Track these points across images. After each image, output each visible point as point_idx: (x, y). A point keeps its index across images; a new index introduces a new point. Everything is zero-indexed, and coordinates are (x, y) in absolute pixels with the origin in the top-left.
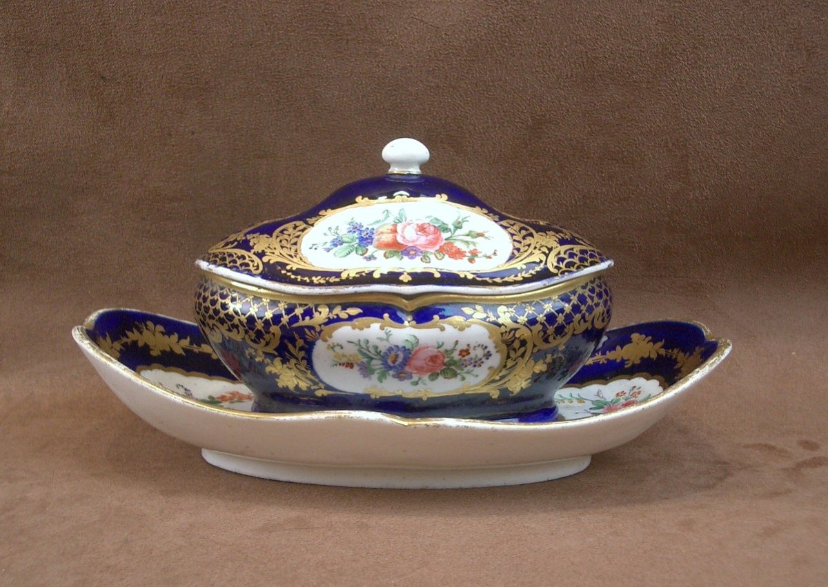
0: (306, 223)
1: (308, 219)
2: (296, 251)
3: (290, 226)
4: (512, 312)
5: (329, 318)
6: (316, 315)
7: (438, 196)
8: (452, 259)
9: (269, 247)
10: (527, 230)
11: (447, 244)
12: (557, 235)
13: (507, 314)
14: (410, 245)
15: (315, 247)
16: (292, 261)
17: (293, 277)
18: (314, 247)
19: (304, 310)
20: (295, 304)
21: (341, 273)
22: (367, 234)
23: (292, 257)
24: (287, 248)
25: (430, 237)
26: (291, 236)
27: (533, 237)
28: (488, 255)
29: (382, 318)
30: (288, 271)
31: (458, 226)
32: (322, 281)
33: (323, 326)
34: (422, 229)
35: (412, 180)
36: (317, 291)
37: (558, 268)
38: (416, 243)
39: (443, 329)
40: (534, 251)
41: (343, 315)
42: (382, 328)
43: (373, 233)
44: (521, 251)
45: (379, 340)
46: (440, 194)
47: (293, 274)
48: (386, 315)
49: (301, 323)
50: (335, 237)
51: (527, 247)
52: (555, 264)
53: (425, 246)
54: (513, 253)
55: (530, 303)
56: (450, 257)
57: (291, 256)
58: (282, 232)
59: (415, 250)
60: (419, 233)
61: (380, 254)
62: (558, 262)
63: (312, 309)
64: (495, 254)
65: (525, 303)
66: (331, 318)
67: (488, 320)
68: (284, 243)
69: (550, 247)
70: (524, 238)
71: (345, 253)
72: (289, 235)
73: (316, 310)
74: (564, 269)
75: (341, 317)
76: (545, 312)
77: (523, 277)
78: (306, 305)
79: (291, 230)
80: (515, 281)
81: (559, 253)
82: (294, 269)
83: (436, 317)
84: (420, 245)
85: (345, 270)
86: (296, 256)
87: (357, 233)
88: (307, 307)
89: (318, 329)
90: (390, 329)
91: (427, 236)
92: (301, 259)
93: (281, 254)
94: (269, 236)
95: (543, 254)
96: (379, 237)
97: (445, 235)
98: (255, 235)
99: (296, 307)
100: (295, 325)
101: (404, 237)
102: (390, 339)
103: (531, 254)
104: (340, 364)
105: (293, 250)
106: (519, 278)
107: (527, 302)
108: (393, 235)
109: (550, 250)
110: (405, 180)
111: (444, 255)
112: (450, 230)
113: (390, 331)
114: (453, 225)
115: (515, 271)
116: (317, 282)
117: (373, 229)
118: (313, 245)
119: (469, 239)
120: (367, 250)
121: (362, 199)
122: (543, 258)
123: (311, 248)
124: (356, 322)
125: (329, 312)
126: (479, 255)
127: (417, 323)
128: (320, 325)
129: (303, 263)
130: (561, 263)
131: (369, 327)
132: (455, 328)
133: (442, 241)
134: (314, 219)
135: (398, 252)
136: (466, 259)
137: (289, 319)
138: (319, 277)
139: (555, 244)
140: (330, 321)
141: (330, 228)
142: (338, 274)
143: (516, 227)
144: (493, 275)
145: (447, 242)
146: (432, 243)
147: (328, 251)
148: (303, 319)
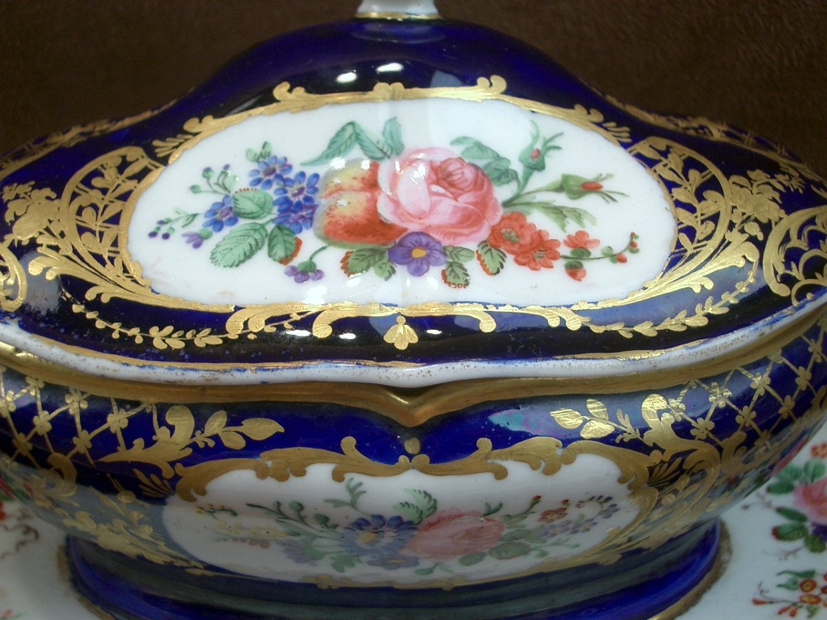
0: (151, 152)
1: (156, 143)
2: (115, 244)
3: (109, 160)
4: (677, 409)
5: (194, 446)
6: (161, 433)
7: (482, 81)
8: (525, 270)
9: (48, 230)
10: (701, 168)
11: (509, 218)
12: (773, 182)
13: (666, 416)
14: (413, 227)
15: (164, 229)
16: (101, 275)
17: (100, 324)
18: (161, 232)
19: (130, 419)
20: (108, 400)
21: (227, 316)
22: (301, 190)
23: (103, 263)
24: (93, 232)
25: (466, 199)
26: (109, 196)
27: (719, 190)
28: (617, 250)
29: (338, 449)
30: (91, 306)
31: (536, 163)
32: (177, 344)
33: (179, 466)
34: (441, 176)
35: (415, 37)
36: (162, 371)
37: (788, 280)
38: (427, 222)
39: (501, 474)
40: (730, 236)
41: (233, 440)
42: (338, 476)
43: (316, 190)
44: (699, 236)
45: (330, 505)
46: (488, 78)
47: (102, 317)
48: (349, 442)
49: (123, 454)
50: (219, 199)
51: (711, 225)
52: (781, 270)
53: (451, 230)
54: (679, 245)
55: (719, 378)
56: (517, 261)
57: (99, 258)
58: (87, 182)
59: (426, 246)
60: (435, 188)
61: (331, 259)
62: (787, 266)
63: (151, 415)
64: (633, 247)
65: (707, 380)
66: (201, 445)
67: (618, 440)
68: (88, 217)
69: (764, 221)
70: (700, 196)
71: (238, 252)
72: (104, 191)
73: (162, 423)
74: (804, 282)
75: (226, 444)
76: (755, 398)
77: (709, 316)
78: (135, 404)
79: (111, 175)
80: (690, 329)
81: (787, 238)
82: (105, 299)
83: (484, 443)
84: (439, 228)
85: (237, 309)
86: (112, 260)
87: (275, 186)
88: (138, 410)
89: (168, 472)
90: (358, 478)
91: (456, 199)
92: (125, 270)
93: (75, 252)
94: (54, 195)
95: (750, 244)
96: (330, 201)
97: (503, 193)
98: (23, 189)
99: (109, 410)
100: (110, 458)
101: (396, 203)
102: (362, 500)
103: (724, 244)
104: (235, 540)
105: (108, 240)
106: (699, 321)
107: (714, 378)
108: (369, 195)
109: (766, 228)
110: (397, 36)
111: (503, 257)
112: (514, 176)
113: (360, 484)
114: (521, 160)
115: (686, 301)
116: (163, 346)
117: (316, 176)
118: (162, 223)
119: (562, 200)
120: (299, 243)
121: (290, 91)
122: (753, 254)
123: (153, 235)
124: (268, 459)
125: (196, 428)
126: (595, 252)
127: (433, 461)
128: (173, 464)
129: (128, 284)
130: (793, 265)
131: (301, 473)
132: (534, 468)
133: (495, 209)
134: (171, 143)
135: (382, 253)
136: (559, 265)
137: (93, 440)
138: (169, 329)
139: (772, 211)
140: (200, 454)
141: (208, 170)
142: (216, 321)
143: (675, 161)
144: (631, 313)
145: (509, 211)
146: (470, 219)
147: (197, 246)
148: (129, 445)
